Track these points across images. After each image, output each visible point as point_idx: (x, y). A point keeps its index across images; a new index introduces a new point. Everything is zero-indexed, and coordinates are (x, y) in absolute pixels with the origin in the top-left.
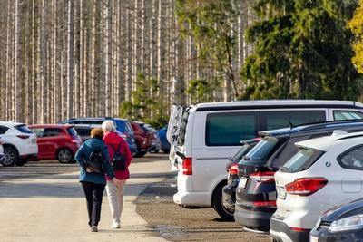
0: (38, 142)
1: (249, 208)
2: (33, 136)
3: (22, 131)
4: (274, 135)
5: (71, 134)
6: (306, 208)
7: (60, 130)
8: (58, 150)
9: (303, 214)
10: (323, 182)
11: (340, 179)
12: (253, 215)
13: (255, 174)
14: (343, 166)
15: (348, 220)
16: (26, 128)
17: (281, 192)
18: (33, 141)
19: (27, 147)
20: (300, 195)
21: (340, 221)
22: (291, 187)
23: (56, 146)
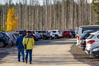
0: (63, 34)
1: (82, 46)
2: (61, 33)
3: (59, 32)
4: (87, 32)
5: (69, 32)
6: (91, 46)
7: (67, 32)
8: (67, 36)
9: (90, 47)
10: (94, 41)
11: (97, 40)
12: (83, 48)
13: (83, 39)
14: (98, 38)
15: (97, 49)
16: (60, 31)
17: (87, 43)
18: (61, 34)
19: (60, 35)
20: (90, 44)
21: (95, 49)
22: (88, 42)
23: (66, 35)
